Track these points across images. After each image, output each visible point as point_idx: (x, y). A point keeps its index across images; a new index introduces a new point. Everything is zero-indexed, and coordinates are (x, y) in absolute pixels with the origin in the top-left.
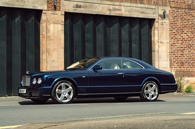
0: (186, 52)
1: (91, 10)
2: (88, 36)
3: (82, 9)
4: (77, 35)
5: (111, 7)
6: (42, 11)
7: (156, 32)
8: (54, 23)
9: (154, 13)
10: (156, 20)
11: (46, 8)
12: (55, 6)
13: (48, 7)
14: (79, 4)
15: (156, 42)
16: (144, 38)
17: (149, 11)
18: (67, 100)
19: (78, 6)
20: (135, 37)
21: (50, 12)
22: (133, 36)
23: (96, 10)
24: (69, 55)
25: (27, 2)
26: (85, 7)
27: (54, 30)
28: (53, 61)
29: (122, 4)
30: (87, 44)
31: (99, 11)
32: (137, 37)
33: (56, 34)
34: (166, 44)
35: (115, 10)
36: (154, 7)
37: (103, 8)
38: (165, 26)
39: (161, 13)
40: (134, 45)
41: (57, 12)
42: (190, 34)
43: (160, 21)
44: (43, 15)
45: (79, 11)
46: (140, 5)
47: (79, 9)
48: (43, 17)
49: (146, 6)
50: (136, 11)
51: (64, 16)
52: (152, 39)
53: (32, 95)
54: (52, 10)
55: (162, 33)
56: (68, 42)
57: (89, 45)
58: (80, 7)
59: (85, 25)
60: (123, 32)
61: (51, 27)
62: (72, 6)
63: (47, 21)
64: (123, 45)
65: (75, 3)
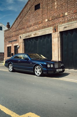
1: (71, 27)
3: (67, 28)
6: (51, 34)
8: (55, 38)
12: (55, 30)
13: (53, 32)
19: (65, 27)
25: (47, 32)
26: (68, 27)
41: (56, 33)
45: (66, 29)
47: (65, 29)
51: (59, 34)
58: (66, 27)
61: (55, 40)
62: (63, 28)
65: (64, 26)
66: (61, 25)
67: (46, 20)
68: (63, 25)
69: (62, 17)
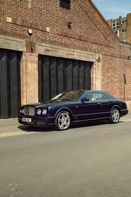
0: (110, 85)
1: (56, 53)
2: (53, 73)
3: (50, 53)
4: (46, 72)
5: (68, 52)
6: (22, 52)
7: (94, 71)
8: (31, 62)
9: (93, 58)
10: (95, 63)
11: (25, 50)
12: (32, 49)
13: (27, 49)
14: (48, 48)
15: (94, 78)
16: (86, 75)
17: (91, 57)
18: (66, 127)
19: (47, 50)
20: (81, 74)
21: (28, 54)
22: (80, 74)
23: (59, 54)
24: (41, 87)
25: (11, 45)
26: (52, 51)
27: (31, 67)
28: (31, 91)
29: (75, 50)
30: (52, 79)
31: (61, 54)
32: (83, 75)
33: (33, 70)
34: (99, 80)
35: (71, 54)
36: (93, 54)
37: (63, 53)
38: (99, 67)
39: (97, 58)
40: (80, 80)
41: (33, 54)
42: (112, 73)
43: (97, 64)
44: (23, 55)
45: (48, 54)
46: (85, 52)
47: (48, 52)
48: (23, 57)
49: (89, 53)
50: (83, 56)
51: (37, 58)
52: (91, 76)
53: (37, 124)
54: (29, 52)
55: (97, 72)
56: (40, 77)
57: (53, 80)
58: (48, 51)
59: (51, 65)
60: (74, 71)
61: (29, 65)
62: (43, 49)
63: (26, 61)
64: (75, 80)
65: (45, 48)
66: (40, 44)
67: (9, 20)
68: (43, 44)
69: (41, 31)
